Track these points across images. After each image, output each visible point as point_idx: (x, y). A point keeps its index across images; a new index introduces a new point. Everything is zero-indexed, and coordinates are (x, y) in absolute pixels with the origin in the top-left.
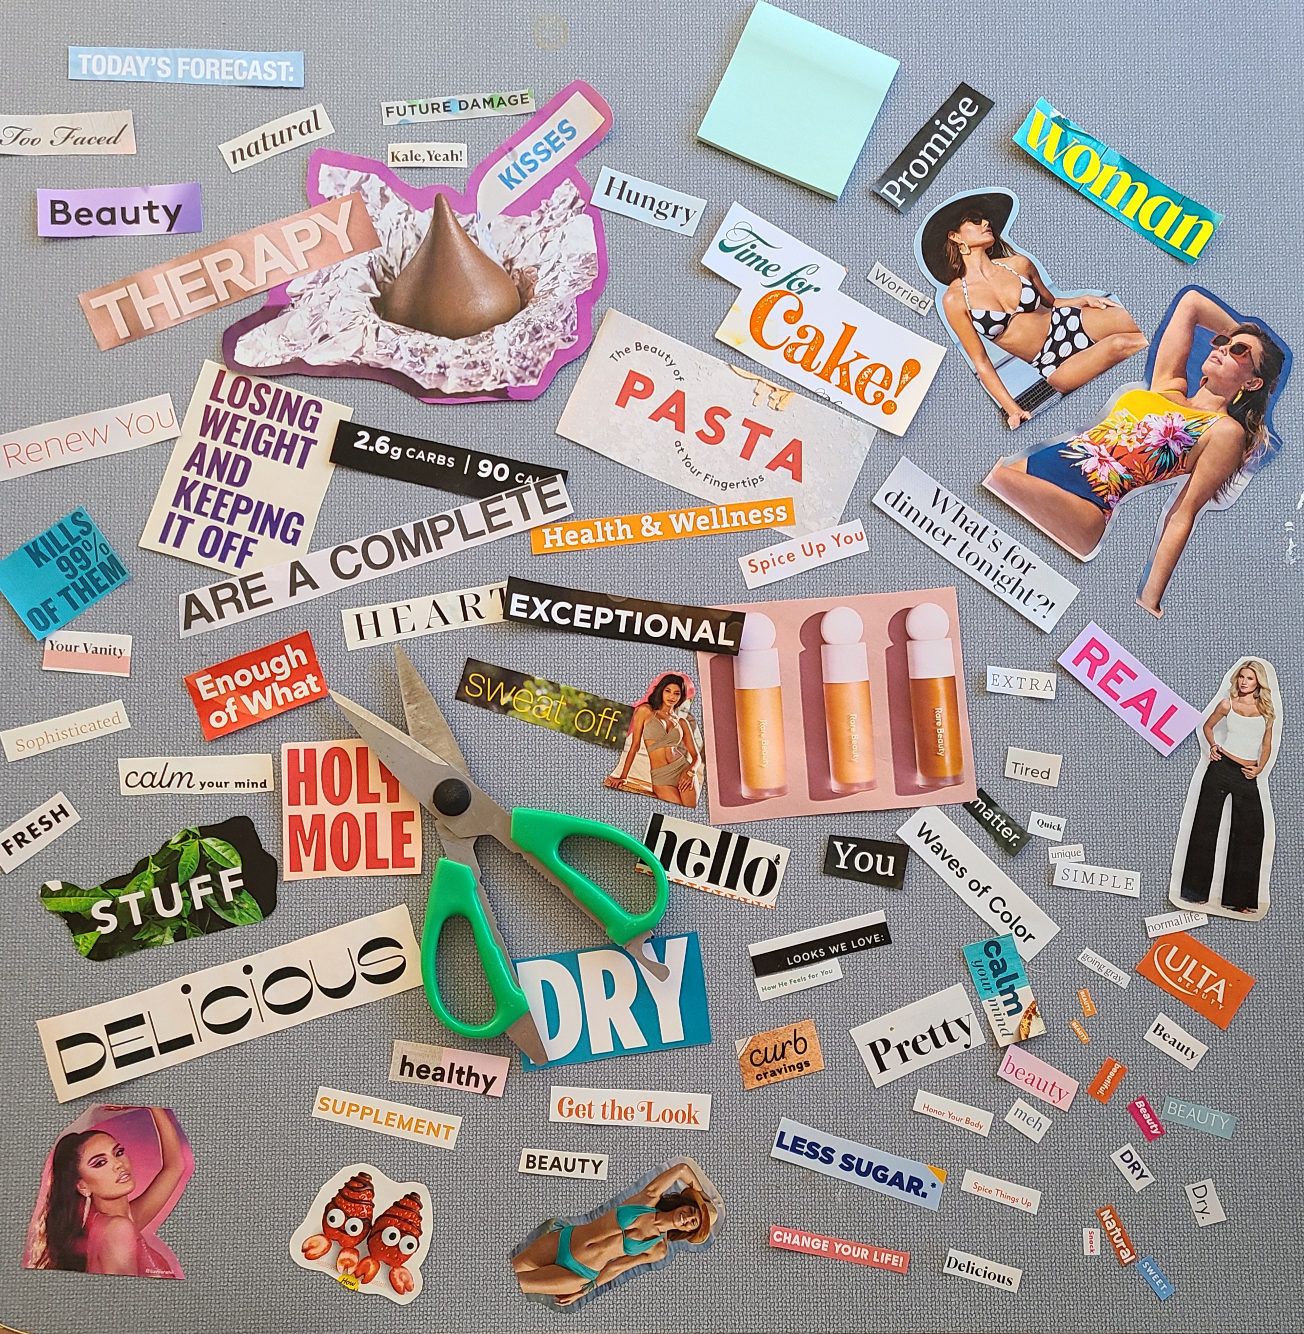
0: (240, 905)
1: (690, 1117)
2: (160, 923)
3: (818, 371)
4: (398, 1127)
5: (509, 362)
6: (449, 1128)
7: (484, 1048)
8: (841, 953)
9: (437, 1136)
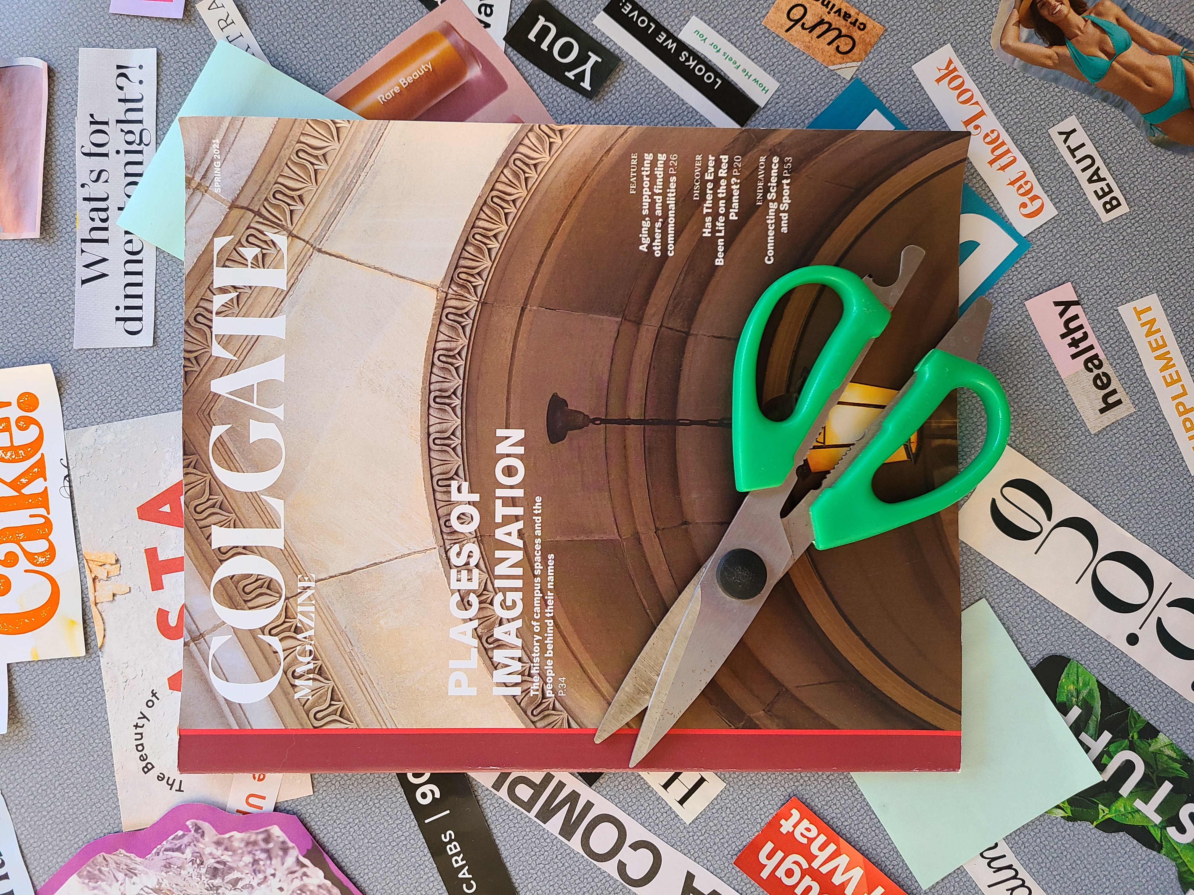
0: (1075, 694)
1: (950, 73)
2: (1152, 762)
3: (42, 511)
4: (1174, 365)
5: (273, 875)
6: (1139, 313)
7: (1033, 338)
8: (670, 36)
9: (1154, 320)
